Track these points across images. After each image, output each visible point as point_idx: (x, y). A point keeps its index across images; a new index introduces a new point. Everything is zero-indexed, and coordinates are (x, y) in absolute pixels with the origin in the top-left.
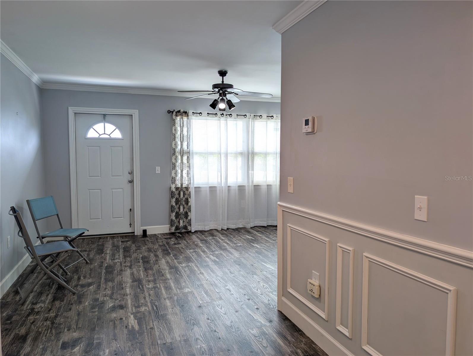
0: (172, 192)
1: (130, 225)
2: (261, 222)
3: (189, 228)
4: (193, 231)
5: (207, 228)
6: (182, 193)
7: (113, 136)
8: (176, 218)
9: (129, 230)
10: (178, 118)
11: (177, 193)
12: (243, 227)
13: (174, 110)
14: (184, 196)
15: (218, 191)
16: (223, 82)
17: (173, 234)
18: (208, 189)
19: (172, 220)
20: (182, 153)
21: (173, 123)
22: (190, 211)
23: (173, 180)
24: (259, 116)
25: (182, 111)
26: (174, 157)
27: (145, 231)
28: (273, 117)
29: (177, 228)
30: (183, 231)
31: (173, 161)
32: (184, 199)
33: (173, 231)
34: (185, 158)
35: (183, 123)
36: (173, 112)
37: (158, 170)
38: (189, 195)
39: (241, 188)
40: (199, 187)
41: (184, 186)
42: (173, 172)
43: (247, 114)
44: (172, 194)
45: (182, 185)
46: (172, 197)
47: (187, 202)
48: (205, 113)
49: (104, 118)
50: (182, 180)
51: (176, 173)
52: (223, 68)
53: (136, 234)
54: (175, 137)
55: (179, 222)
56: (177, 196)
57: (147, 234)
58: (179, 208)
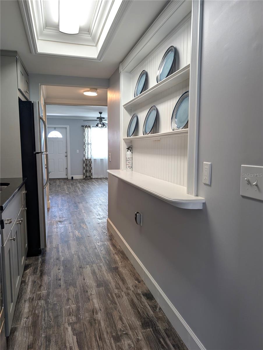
0: (84, 161)
1: (66, 175)
3: (91, 176)
4: (93, 178)
5: (100, 177)
6: (88, 162)
7: (59, 137)
8: (86, 172)
9: (66, 177)
10: (86, 129)
11: (86, 161)
14: (89, 163)
15: (104, 161)
16: (101, 116)
17: (84, 179)
18: (100, 160)
19: (84, 173)
20: (88, 144)
21: (84, 131)
22: (92, 169)
23: (84, 156)
25: (88, 126)
26: (84, 146)
27: (72, 177)
29: (86, 177)
30: (89, 178)
32: (89, 164)
33: (84, 177)
34: (89, 146)
35: (88, 131)
36: (84, 126)
37: (78, 151)
38: (91, 162)
40: (96, 159)
41: (89, 158)
42: (84, 152)
45: (88, 158)
46: (84, 163)
47: (90, 165)
49: (55, 129)
50: (88, 156)
51: (85, 153)
52: (101, 111)
53: (69, 179)
54: (85, 137)
55: (87, 174)
56: (86, 163)
57: (74, 178)
58: (87, 168)
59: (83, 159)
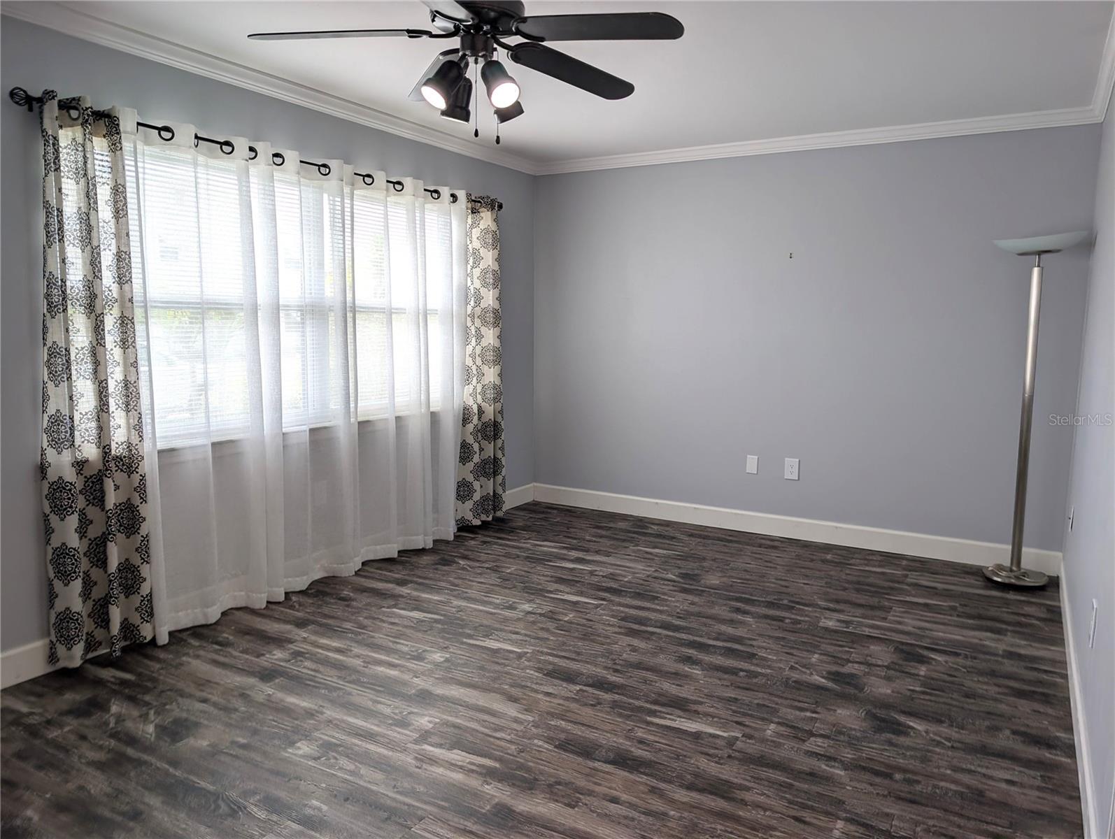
2: (378, 547)
3: (146, 632)
4: (163, 637)
5: (214, 615)
8: (84, 601)
10: (67, 135)
11: (83, 486)
12: (326, 575)
13: (50, 95)
15: (248, 463)
18: (208, 455)
19: (63, 615)
22: (146, 559)
23: (61, 430)
24: (364, 176)
25: (85, 103)
26: (60, 323)
28: (400, 187)
29: (88, 644)
31: (54, 336)
33: (77, 663)
35: (91, 163)
36: (41, 101)
38: (141, 489)
39: (319, 437)
40: (172, 450)
41: (116, 450)
42: (56, 390)
43: (333, 164)
44: (57, 497)
45: (105, 450)
46: (58, 511)
48: (185, 133)
50: (100, 427)
51: (71, 399)
59: (42, 469)
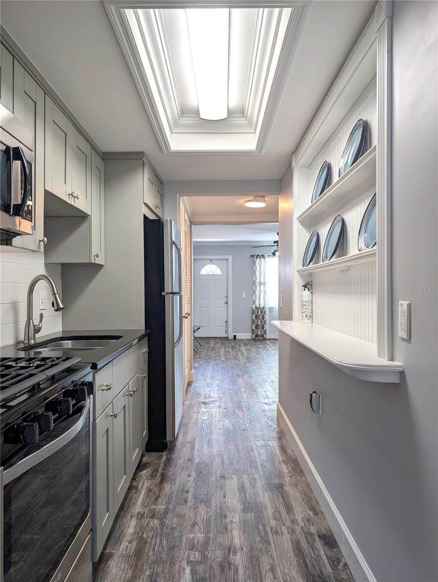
0: (253, 310)
1: (226, 332)
3: (265, 335)
4: (267, 338)
6: (260, 311)
7: (216, 273)
8: (256, 328)
9: (225, 336)
10: (258, 260)
11: (256, 311)
14: (261, 313)
17: (253, 339)
19: (253, 330)
20: (260, 284)
21: (254, 263)
22: (265, 324)
23: (254, 302)
25: (260, 255)
26: (254, 287)
27: (235, 336)
29: (257, 336)
30: (261, 338)
31: (254, 289)
32: (261, 316)
33: (254, 337)
34: (262, 287)
35: (261, 263)
36: (254, 256)
37: (244, 295)
38: (265, 313)
40: (272, 308)
41: (261, 306)
42: (254, 296)
44: (253, 312)
45: (260, 305)
46: (253, 314)
47: (263, 317)
49: (211, 261)
50: (259, 302)
51: (256, 297)
53: (229, 338)
54: (255, 273)
55: (258, 331)
56: (256, 313)
57: (237, 338)
58: (258, 322)
59: (252, 307)
